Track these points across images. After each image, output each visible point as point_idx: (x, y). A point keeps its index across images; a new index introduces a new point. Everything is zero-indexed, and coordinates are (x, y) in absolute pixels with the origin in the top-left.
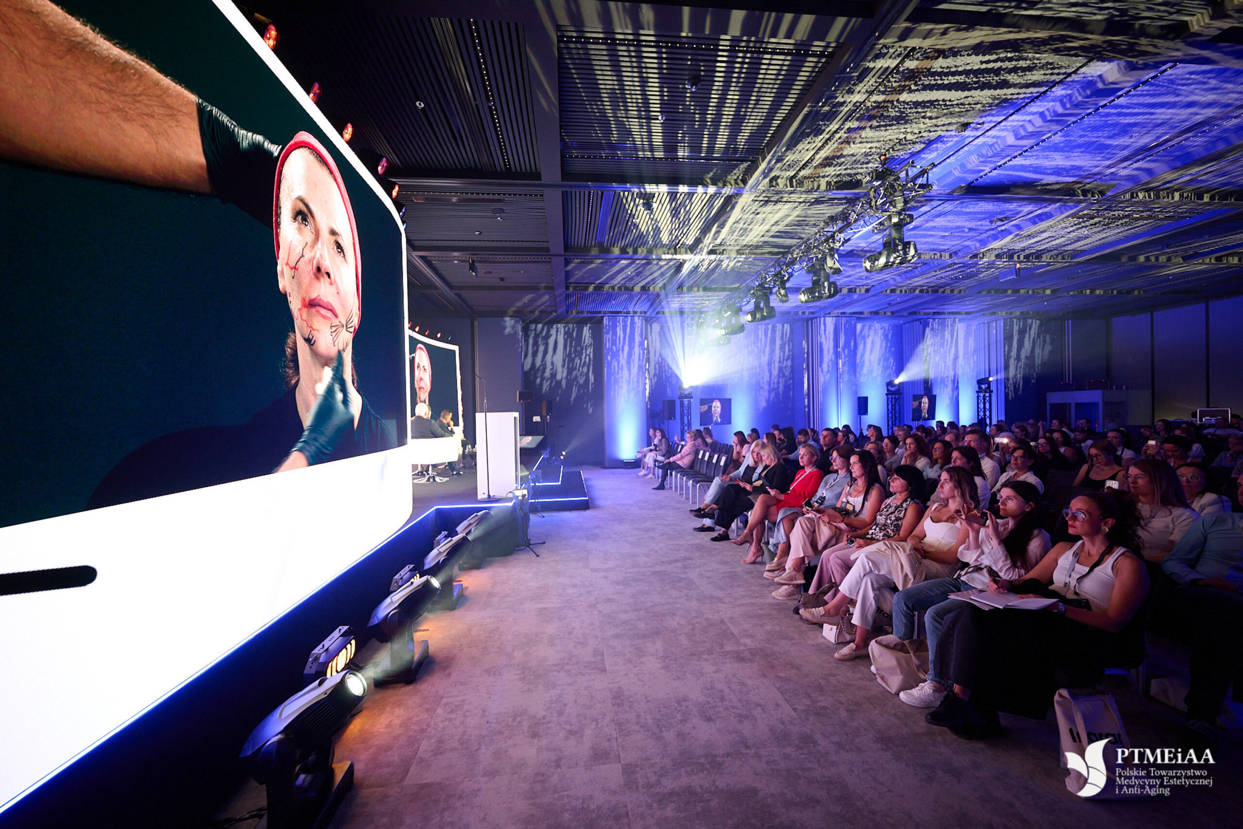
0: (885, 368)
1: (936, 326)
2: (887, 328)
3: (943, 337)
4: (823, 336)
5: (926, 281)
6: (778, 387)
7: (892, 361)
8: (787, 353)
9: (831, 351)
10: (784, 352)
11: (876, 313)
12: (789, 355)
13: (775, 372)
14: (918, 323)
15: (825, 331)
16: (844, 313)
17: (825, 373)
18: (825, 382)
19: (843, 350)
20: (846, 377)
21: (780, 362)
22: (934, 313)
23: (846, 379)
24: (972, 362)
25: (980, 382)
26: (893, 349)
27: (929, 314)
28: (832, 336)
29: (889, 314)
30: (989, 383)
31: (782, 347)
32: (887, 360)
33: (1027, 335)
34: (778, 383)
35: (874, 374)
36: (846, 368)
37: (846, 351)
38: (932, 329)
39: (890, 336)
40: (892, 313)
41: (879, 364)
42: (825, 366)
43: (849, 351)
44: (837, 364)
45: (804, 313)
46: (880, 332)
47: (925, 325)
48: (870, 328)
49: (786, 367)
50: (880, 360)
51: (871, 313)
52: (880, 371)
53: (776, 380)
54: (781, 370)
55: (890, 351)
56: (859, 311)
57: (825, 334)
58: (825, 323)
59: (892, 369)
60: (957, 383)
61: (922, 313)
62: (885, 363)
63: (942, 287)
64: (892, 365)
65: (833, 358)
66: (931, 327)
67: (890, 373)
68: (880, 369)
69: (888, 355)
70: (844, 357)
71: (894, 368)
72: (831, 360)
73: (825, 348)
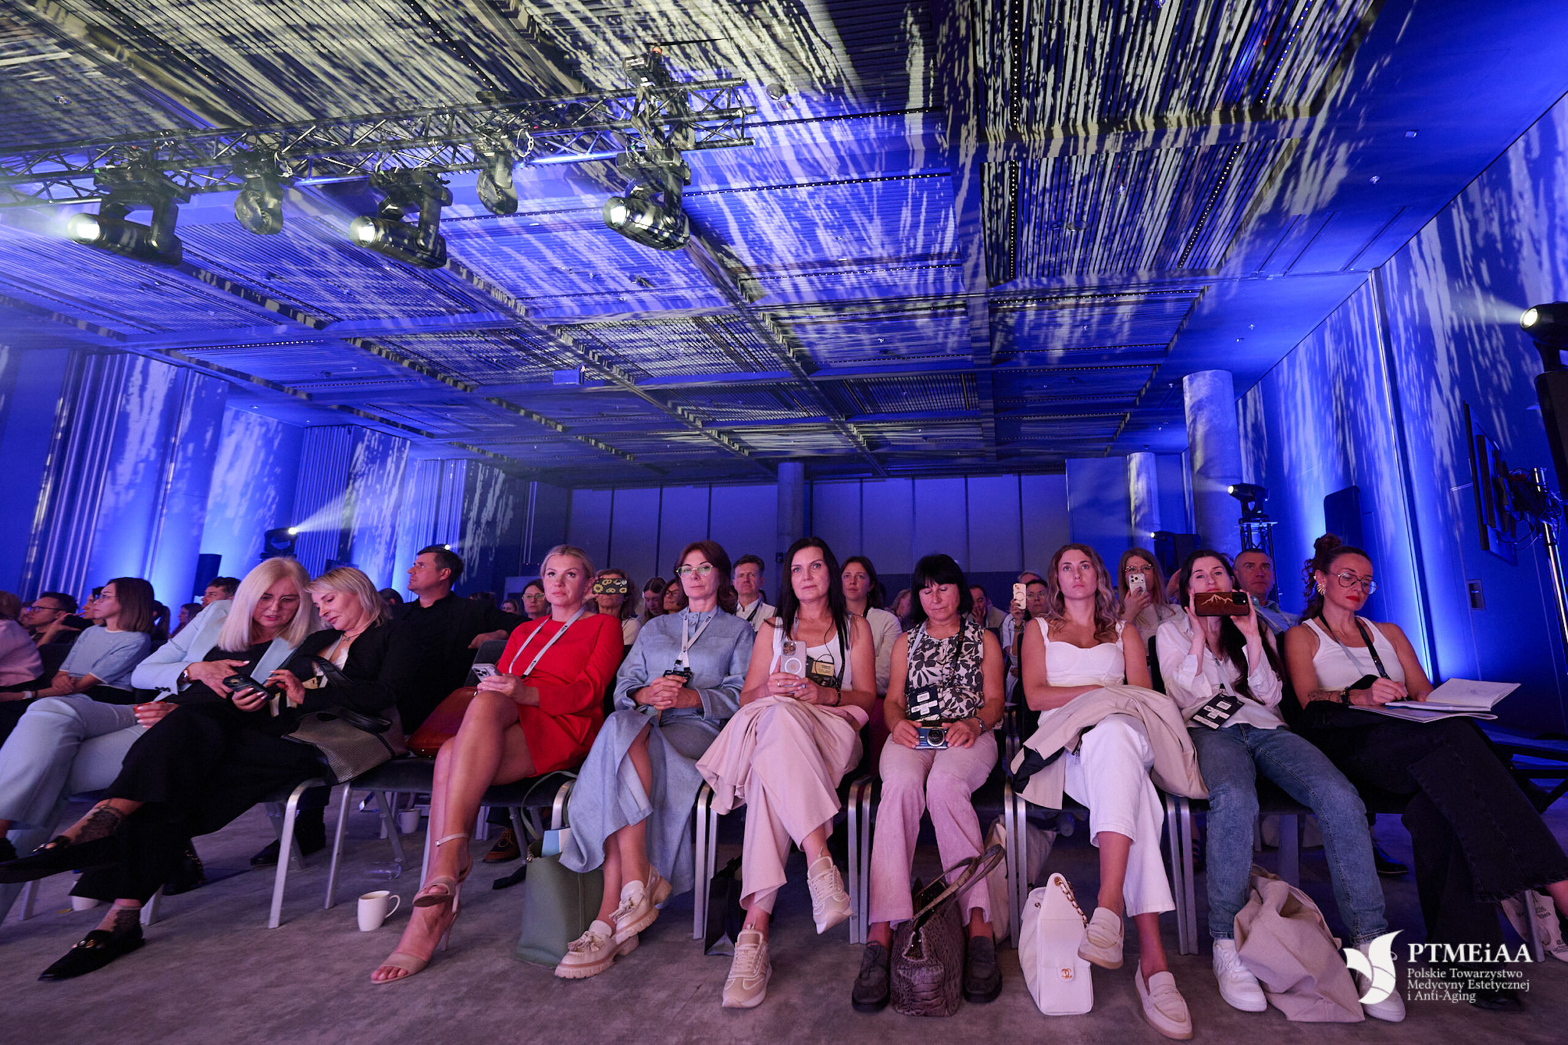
1: (374, 444)
2: (273, 427)
3: (383, 467)
4: (135, 399)
9: (150, 439)
11: (278, 386)
14: (344, 430)
15: (143, 388)
16: (206, 364)
17: (118, 488)
18: (116, 508)
19: (185, 442)
20: (177, 505)
22: (382, 420)
23: (176, 510)
26: (278, 470)
28: (159, 406)
29: (304, 397)
32: (262, 489)
33: (491, 491)
36: (182, 485)
37: (191, 447)
39: (276, 443)
40: (309, 395)
41: (243, 495)
42: (125, 469)
43: (198, 448)
44: (162, 471)
46: (257, 431)
47: (356, 437)
50: (247, 485)
51: (268, 382)
55: (271, 474)
56: (243, 371)
57: (141, 396)
58: (145, 373)
59: (270, 509)
60: (395, 547)
61: (362, 414)
62: (258, 495)
63: (446, 370)
64: (270, 500)
65: (153, 457)
66: (366, 442)
67: (264, 516)
68: (245, 504)
69: (265, 480)
70: (185, 460)
71: (274, 507)
72: (146, 460)
73: (135, 427)
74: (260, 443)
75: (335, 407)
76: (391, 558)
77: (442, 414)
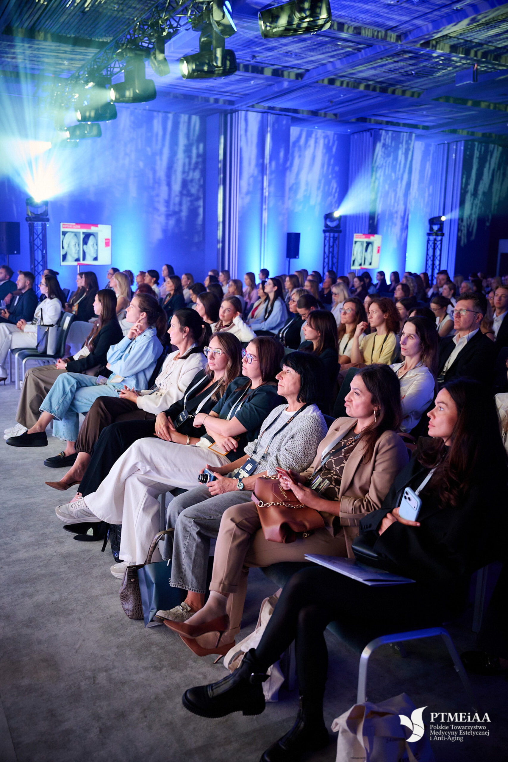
0: (326, 194)
1: (388, 141)
2: (331, 138)
3: (396, 158)
4: (243, 138)
5: (373, 72)
6: (181, 211)
7: (334, 185)
8: (194, 160)
9: (253, 162)
10: (190, 157)
11: (315, 113)
12: (197, 163)
13: (177, 187)
14: (368, 134)
15: (246, 130)
16: (273, 108)
19: (270, 161)
20: (271, 202)
21: (184, 172)
22: (388, 123)
23: (271, 204)
24: (427, 195)
25: (433, 221)
26: (337, 169)
27: (381, 123)
29: (333, 116)
30: (442, 224)
31: (188, 150)
32: (328, 183)
33: (487, 165)
34: (180, 204)
35: (312, 202)
36: (272, 189)
37: (273, 164)
38: (384, 145)
39: (334, 149)
40: (336, 115)
41: (318, 188)
42: (244, 183)
43: (277, 164)
44: (262, 181)
45: (216, 101)
46: (321, 142)
47: (376, 138)
48: (309, 135)
49: (192, 181)
50: (320, 182)
51: (310, 112)
52: (319, 199)
53: (177, 199)
54: (185, 184)
55: (333, 171)
56: (292, 108)
57: (246, 135)
58: (246, 120)
59: (334, 197)
60: (408, 220)
61: (373, 121)
62: (327, 188)
63: (391, 85)
64: (334, 190)
65: (256, 173)
66: (382, 141)
67: (331, 202)
68: (320, 195)
69: (330, 177)
70: (271, 173)
71: (337, 195)
72: (252, 176)
73: (246, 156)
74: (325, 151)
75: (353, 120)
76: (405, 228)
77: (420, 113)
